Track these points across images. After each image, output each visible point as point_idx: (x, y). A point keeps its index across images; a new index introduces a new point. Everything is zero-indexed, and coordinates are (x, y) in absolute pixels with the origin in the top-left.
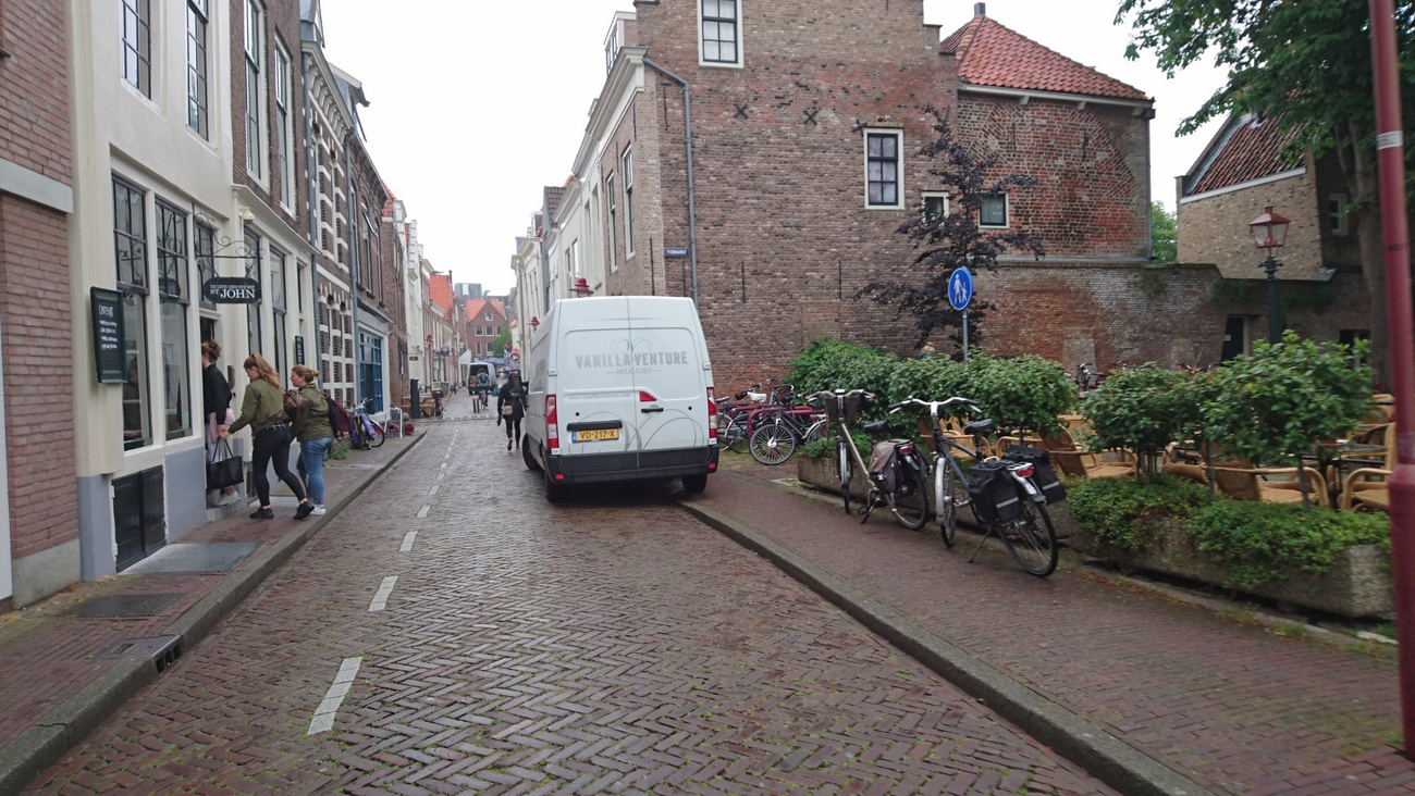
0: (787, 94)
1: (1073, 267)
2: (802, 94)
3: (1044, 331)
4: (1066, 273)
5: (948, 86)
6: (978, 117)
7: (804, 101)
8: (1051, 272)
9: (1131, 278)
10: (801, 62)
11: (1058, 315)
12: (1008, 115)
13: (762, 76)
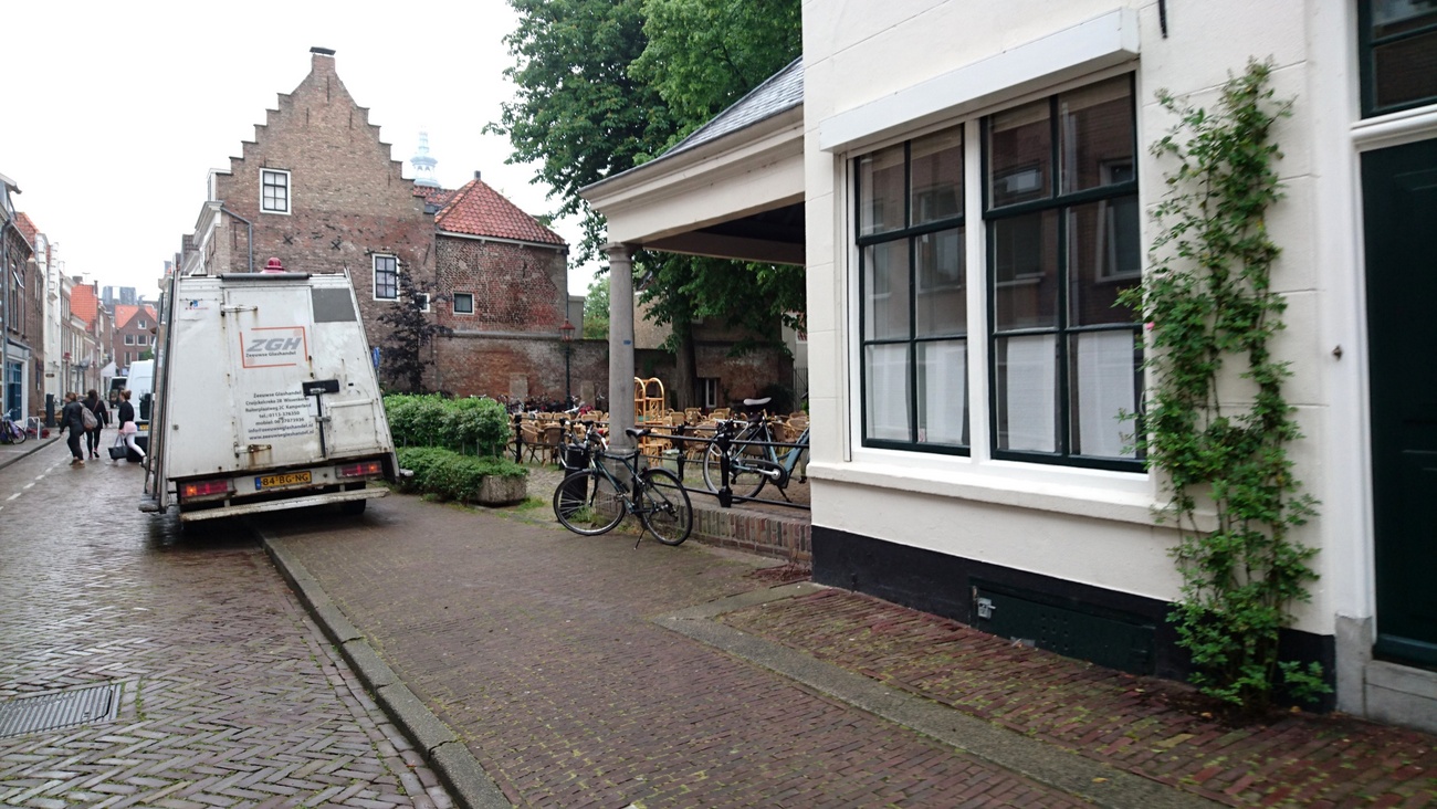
0: (320, 232)
1: (515, 338)
2: (330, 231)
3: (497, 375)
4: (510, 342)
5: (429, 231)
6: (451, 251)
7: (333, 235)
8: (500, 341)
9: (552, 346)
10: (329, 214)
11: (505, 366)
12: (473, 250)
13: (303, 220)
